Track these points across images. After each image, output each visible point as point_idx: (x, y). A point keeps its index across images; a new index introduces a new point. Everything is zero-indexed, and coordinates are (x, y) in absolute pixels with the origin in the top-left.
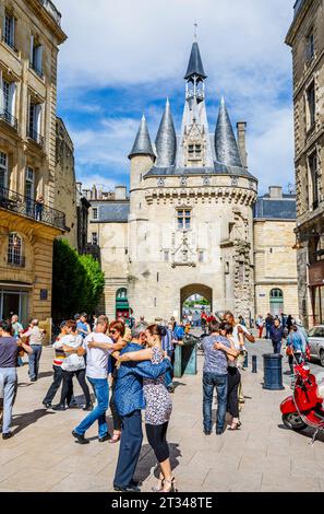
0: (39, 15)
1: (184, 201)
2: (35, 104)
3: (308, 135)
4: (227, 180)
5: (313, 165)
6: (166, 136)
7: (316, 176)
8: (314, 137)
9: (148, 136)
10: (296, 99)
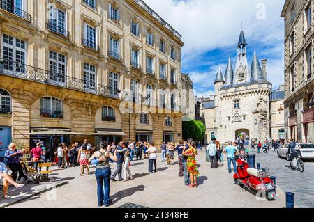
0: (173, 38)
1: (236, 97)
2: (172, 72)
3: (290, 58)
5: (292, 72)
6: (229, 73)
7: (294, 76)
8: (294, 57)
9: (221, 74)
10: (285, 42)
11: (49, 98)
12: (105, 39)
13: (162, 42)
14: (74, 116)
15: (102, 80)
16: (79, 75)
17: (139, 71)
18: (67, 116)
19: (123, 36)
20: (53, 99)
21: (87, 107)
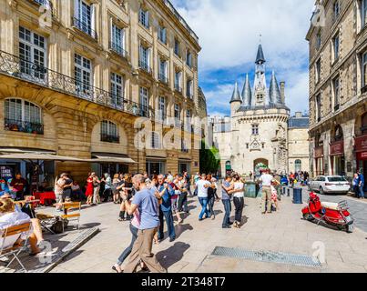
0: (189, 39)
2: (189, 81)
3: (316, 85)
4: (275, 110)
5: (318, 100)
6: (246, 91)
7: (320, 105)
8: (320, 86)
9: (238, 92)
10: (310, 68)
11: (19, 101)
12: (105, 24)
13: (177, 42)
14: (60, 132)
15: (101, 82)
16: (67, 71)
17: (150, 76)
18: (49, 131)
19: (130, 24)
20: (26, 103)
21: (80, 120)
